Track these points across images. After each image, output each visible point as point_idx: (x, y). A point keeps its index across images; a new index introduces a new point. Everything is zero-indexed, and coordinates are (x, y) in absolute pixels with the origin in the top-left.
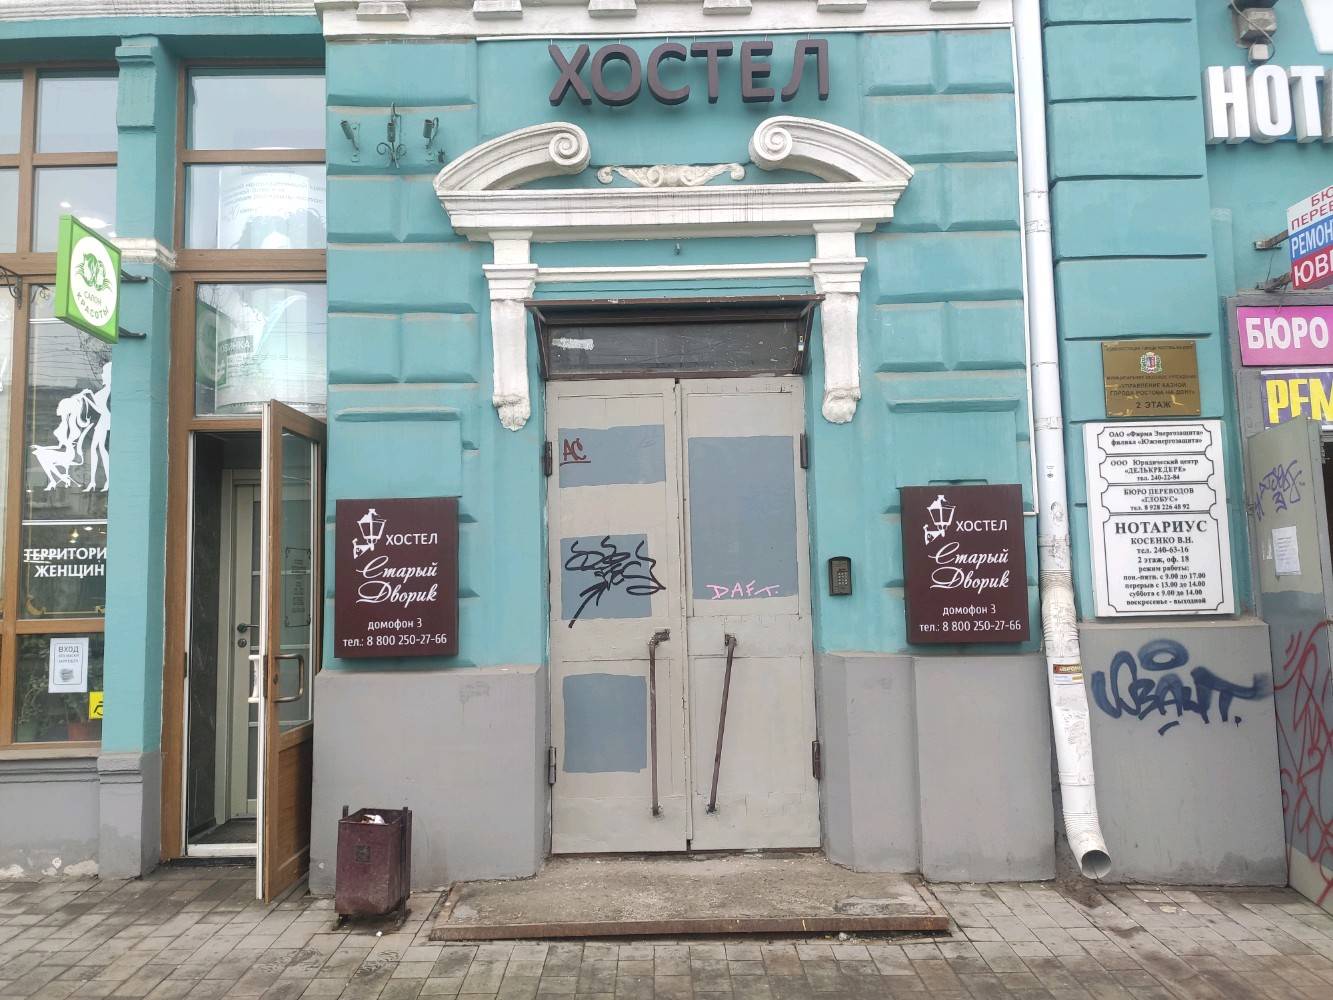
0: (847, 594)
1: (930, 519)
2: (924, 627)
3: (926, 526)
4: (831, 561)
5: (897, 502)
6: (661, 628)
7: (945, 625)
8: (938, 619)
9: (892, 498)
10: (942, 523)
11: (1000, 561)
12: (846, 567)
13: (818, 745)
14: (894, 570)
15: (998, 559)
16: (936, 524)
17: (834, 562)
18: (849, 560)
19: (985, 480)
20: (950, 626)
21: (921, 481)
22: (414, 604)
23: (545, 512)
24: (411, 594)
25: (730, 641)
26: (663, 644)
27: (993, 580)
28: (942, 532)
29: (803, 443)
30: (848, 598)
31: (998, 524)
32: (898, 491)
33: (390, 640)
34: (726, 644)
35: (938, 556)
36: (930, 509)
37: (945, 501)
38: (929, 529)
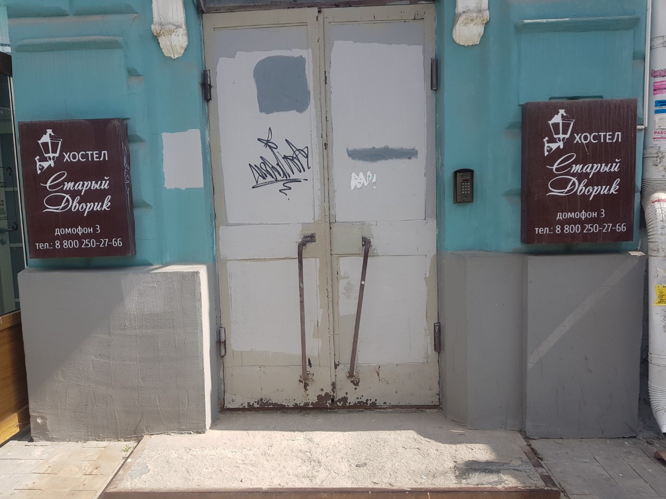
0: (469, 202)
1: (550, 133)
2: (539, 230)
3: (547, 138)
4: (456, 173)
5: (519, 119)
6: (309, 233)
9: (513, 114)
10: (561, 136)
11: (612, 170)
12: (469, 178)
13: (439, 327)
14: (511, 180)
16: (555, 136)
17: (458, 174)
18: (471, 172)
19: (601, 97)
21: (541, 96)
22: (92, 213)
23: (207, 133)
24: (89, 205)
25: (366, 243)
26: (310, 246)
29: (434, 66)
30: (470, 205)
31: (613, 136)
32: (521, 107)
33: (74, 244)
34: (363, 245)
35: (555, 166)
36: (550, 122)
37: (565, 114)
38: (548, 142)
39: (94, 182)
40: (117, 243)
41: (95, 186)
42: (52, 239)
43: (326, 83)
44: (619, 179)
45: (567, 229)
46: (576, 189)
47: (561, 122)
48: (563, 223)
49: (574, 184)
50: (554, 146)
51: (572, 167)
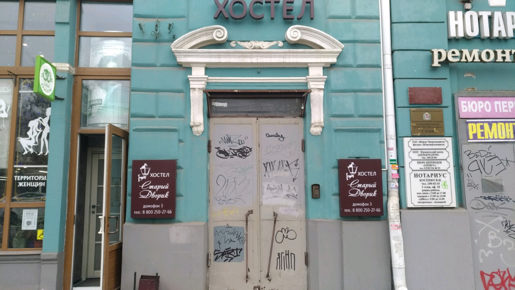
0: (318, 198)
1: (348, 171)
2: (346, 210)
3: (347, 173)
4: (312, 186)
5: (337, 165)
6: (250, 209)
7: (354, 210)
8: (351, 208)
9: (336, 164)
10: (353, 173)
11: (373, 187)
12: (318, 188)
13: (307, 253)
14: (335, 189)
15: (373, 186)
16: (351, 173)
17: (314, 186)
18: (319, 185)
19: (368, 157)
20: (355, 210)
21: (346, 157)
22: (160, 199)
23: (208, 165)
24: (159, 195)
25: (275, 215)
26: (250, 215)
27: (371, 193)
28: (353, 176)
29: (303, 142)
30: (319, 199)
31: (373, 173)
32: (337, 161)
33: (151, 212)
34: (274, 216)
35: (351, 185)
36: (348, 167)
37: (354, 164)
38: (348, 175)
39: (162, 186)
40: (170, 212)
41: (162, 187)
42: (141, 209)
43: (259, 147)
44: (376, 191)
45: (357, 210)
46: (360, 194)
47: (352, 167)
48: (356, 207)
49: (359, 192)
50: (350, 177)
51: (358, 185)
